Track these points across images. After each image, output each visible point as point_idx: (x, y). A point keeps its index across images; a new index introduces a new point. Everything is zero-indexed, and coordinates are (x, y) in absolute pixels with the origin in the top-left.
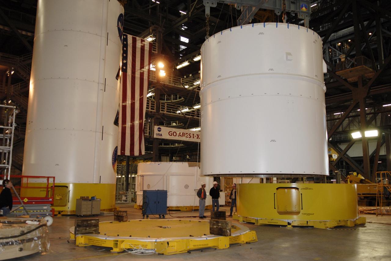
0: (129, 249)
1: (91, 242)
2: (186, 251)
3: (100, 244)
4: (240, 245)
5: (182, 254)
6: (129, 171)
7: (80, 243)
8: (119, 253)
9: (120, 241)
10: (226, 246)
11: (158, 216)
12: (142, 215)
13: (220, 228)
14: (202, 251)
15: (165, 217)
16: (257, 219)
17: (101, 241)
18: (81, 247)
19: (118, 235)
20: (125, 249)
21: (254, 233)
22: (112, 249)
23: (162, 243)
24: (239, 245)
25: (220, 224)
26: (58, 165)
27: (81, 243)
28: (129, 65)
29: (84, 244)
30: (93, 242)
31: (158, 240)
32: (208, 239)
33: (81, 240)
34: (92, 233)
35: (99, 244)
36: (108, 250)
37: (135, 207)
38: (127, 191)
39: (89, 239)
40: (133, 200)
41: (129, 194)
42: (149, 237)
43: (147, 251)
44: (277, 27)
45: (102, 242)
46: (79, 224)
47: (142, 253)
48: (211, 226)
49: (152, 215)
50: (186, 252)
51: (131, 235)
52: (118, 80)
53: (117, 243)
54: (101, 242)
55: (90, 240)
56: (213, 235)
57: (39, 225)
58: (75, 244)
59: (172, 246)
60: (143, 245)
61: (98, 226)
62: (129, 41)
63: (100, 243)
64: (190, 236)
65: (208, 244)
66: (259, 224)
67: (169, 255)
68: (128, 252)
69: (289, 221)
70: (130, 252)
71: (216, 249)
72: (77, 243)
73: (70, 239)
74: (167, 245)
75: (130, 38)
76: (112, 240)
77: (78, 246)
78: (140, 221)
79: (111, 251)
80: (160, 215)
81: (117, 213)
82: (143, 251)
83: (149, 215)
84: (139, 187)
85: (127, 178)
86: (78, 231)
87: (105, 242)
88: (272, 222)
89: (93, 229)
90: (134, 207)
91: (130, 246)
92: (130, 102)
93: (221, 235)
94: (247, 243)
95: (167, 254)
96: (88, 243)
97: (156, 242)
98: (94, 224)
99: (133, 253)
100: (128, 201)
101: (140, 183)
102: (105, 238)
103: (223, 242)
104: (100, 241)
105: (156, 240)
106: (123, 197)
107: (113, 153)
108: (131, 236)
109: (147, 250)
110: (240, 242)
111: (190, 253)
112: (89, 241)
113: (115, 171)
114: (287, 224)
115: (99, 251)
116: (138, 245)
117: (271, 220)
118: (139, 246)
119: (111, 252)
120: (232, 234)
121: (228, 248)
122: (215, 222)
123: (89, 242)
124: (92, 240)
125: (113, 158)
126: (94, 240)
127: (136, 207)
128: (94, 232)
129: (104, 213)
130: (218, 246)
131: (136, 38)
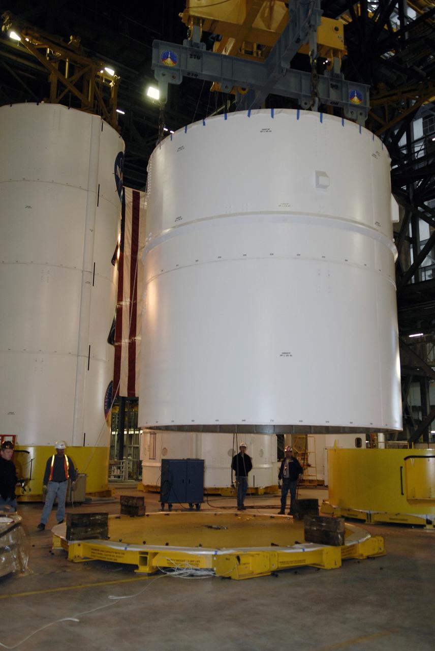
0: (165, 568)
1: (97, 555)
2: (269, 572)
3: (113, 558)
4: (359, 562)
5: (263, 577)
6: (124, 423)
7: (75, 557)
8: (149, 575)
9: (151, 553)
10: (336, 564)
11: (187, 506)
12: (161, 503)
13: (324, 530)
14: (296, 573)
15: (200, 507)
16: (369, 513)
17: (116, 553)
18: (78, 563)
19: (144, 543)
20: (160, 567)
21: (381, 541)
22: (136, 567)
23: (227, 558)
24: (355, 563)
25: (324, 524)
26: (12, 413)
27: (78, 556)
28: (127, 239)
29: (83, 557)
30: (102, 554)
31: (219, 553)
32: (306, 550)
33: (78, 550)
34: (96, 538)
35: (111, 559)
36: (129, 569)
37: (140, 488)
38: (121, 458)
39: (92, 549)
40: (132, 475)
41: (124, 464)
42: (200, 546)
43: (199, 573)
44: (298, 118)
45: (117, 555)
46: (75, 521)
47: (192, 575)
48: (308, 527)
49: (179, 505)
50: (269, 575)
51: (169, 542)
52: (114, 265)
53: (146, 558)
54: (115, 555)
55: (95, 551)
56: (312, 544)
57: (13, 524)
58: (67, 558)
59: (245, 564)
60: (192, 561)
61: (107, 526)
62: (128, 199)
63: (113, 556)
64: (273, 545)
65: (304, 560)
66: (372, 521)
67: (240, 580)
68: (166, 573)
69: (429, 518)
70: (168, 573)
71: (319, 569)
72: (71, 556)
73: (53, 548)
74: (237, 562)
75: (129, 192)
76: (137, 551)
77: (72, 561)
78: (166, 515)
79: (135, 571)
80: (191, 505)
81: (127, 500)
82: (194, 571)
83: (173, 504)
84: (148, 453)
85: (121, 436)
86: (73, 534)
87: (124, 554)
88: (397, 519)
89: (99, 531)
90: (136, 488)
91: (168, 563)
92: (128, 303)
93: (327, 543)
94: (368, 558)
95: (237, 578)
96: (90, 557)
97: (215, 555)
98: (99, 522)
99: (175, 575)
100: (123, 478)
101: (149, 446)
102: (123, 548)
103: (330, 556)
104: (112, 552)
105: (216, 552)
106: (116, 470)
107: (107, 392)
108: (167, 544)
109: (197, 570)
110: (356, 556)
111: (277, 576)
112: (92, 552)
113: (108, 425)
114: (425, 523)
115: (113, 571)
116: (183, 561)
117: (396, 515)
118: (185, 563)
119: (136, 573)
120: (346, 542)
121: (340, 567)
122: (314, 520)
123: (93, 554)
124: (98, 550)
125: (105, 402)
126: (103, 551)
127: (142, 488)
128: (99, 535)
129: (91, 500)
130: (322, 564)
131: (139, 193)
